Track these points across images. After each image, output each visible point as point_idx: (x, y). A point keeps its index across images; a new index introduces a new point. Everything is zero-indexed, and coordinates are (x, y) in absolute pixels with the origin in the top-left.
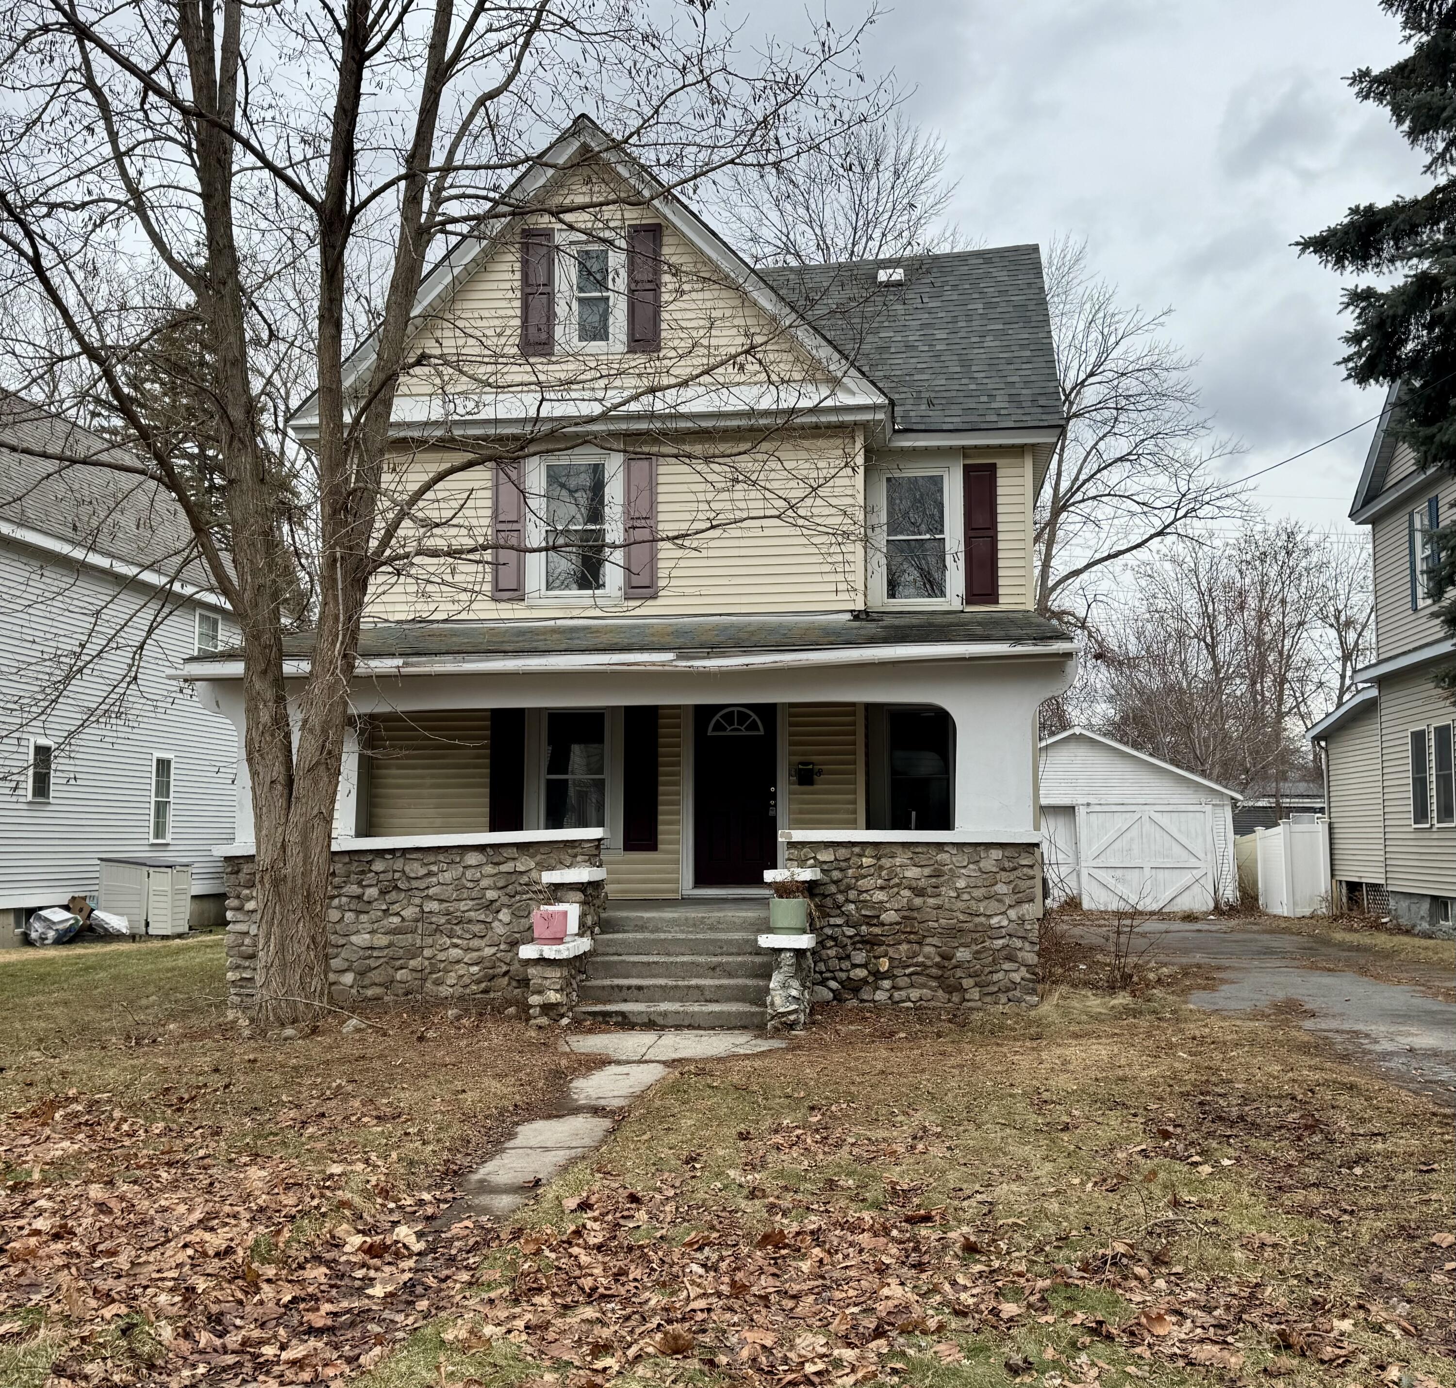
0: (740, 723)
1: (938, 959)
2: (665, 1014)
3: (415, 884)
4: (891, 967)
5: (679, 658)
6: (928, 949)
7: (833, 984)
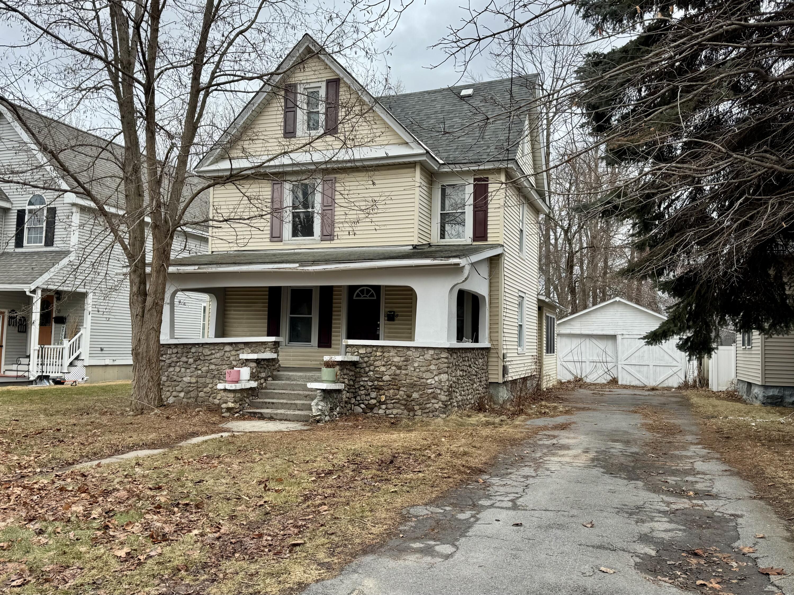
0: (367, 294)
1: (405, 397)
2: (276, 414)
3: (206, 358)
4: (386, 400)
5: (300, 266)
6: (401, 393)
7: (363, 406)
